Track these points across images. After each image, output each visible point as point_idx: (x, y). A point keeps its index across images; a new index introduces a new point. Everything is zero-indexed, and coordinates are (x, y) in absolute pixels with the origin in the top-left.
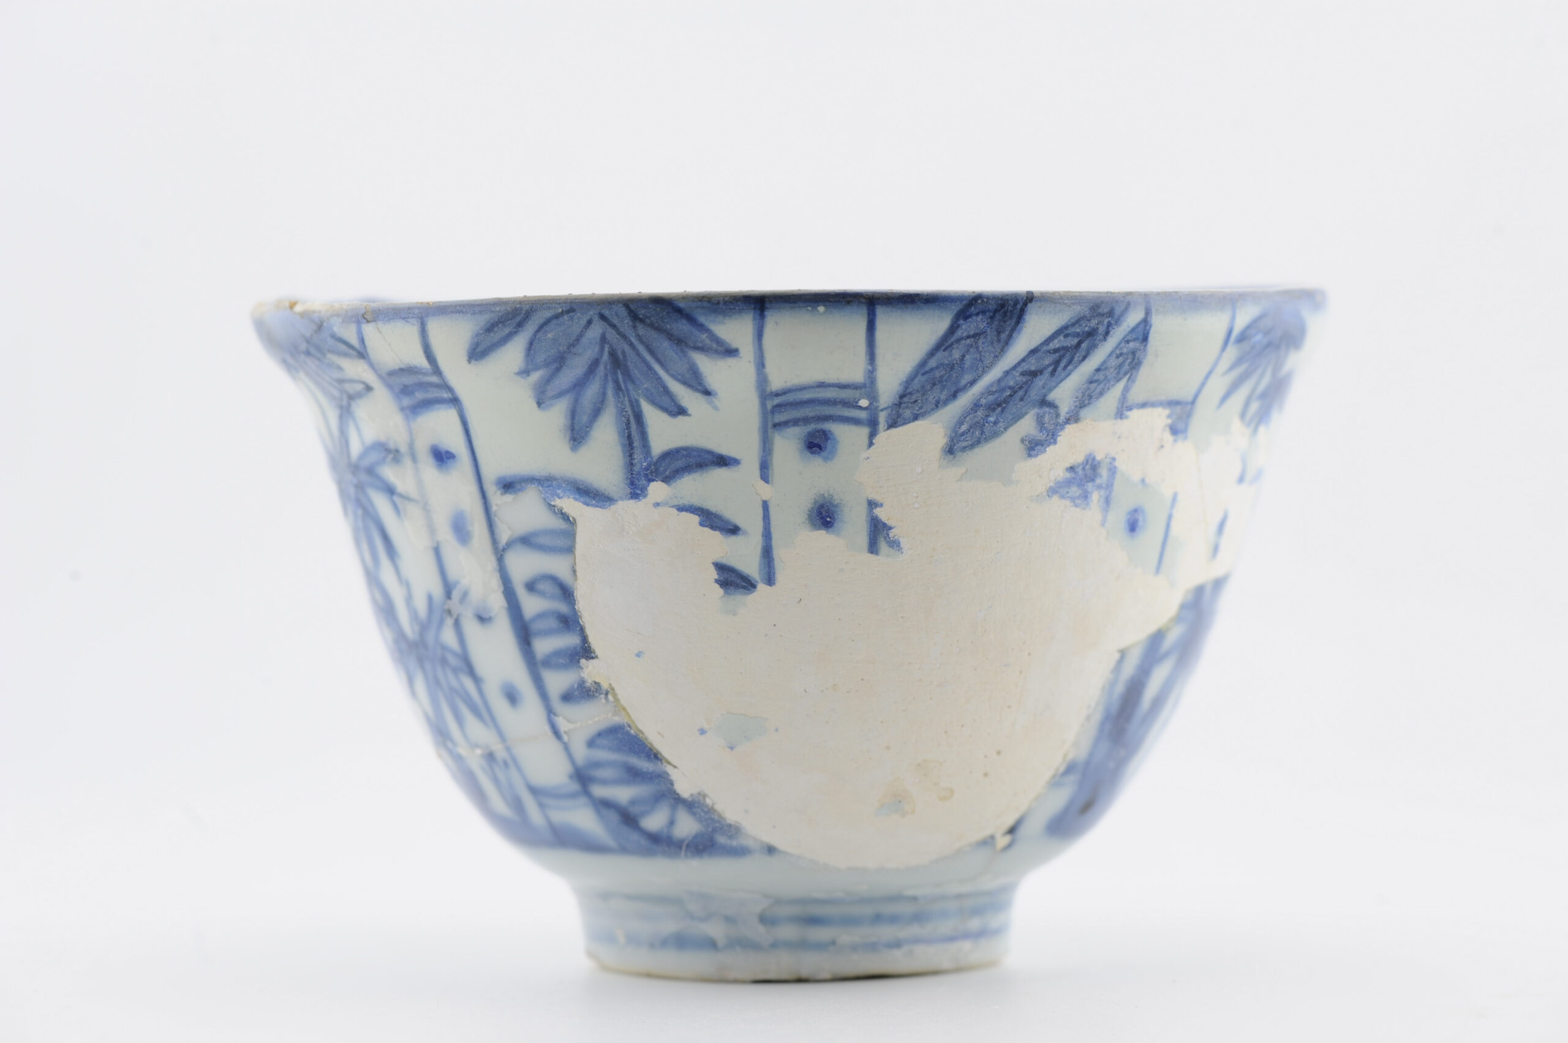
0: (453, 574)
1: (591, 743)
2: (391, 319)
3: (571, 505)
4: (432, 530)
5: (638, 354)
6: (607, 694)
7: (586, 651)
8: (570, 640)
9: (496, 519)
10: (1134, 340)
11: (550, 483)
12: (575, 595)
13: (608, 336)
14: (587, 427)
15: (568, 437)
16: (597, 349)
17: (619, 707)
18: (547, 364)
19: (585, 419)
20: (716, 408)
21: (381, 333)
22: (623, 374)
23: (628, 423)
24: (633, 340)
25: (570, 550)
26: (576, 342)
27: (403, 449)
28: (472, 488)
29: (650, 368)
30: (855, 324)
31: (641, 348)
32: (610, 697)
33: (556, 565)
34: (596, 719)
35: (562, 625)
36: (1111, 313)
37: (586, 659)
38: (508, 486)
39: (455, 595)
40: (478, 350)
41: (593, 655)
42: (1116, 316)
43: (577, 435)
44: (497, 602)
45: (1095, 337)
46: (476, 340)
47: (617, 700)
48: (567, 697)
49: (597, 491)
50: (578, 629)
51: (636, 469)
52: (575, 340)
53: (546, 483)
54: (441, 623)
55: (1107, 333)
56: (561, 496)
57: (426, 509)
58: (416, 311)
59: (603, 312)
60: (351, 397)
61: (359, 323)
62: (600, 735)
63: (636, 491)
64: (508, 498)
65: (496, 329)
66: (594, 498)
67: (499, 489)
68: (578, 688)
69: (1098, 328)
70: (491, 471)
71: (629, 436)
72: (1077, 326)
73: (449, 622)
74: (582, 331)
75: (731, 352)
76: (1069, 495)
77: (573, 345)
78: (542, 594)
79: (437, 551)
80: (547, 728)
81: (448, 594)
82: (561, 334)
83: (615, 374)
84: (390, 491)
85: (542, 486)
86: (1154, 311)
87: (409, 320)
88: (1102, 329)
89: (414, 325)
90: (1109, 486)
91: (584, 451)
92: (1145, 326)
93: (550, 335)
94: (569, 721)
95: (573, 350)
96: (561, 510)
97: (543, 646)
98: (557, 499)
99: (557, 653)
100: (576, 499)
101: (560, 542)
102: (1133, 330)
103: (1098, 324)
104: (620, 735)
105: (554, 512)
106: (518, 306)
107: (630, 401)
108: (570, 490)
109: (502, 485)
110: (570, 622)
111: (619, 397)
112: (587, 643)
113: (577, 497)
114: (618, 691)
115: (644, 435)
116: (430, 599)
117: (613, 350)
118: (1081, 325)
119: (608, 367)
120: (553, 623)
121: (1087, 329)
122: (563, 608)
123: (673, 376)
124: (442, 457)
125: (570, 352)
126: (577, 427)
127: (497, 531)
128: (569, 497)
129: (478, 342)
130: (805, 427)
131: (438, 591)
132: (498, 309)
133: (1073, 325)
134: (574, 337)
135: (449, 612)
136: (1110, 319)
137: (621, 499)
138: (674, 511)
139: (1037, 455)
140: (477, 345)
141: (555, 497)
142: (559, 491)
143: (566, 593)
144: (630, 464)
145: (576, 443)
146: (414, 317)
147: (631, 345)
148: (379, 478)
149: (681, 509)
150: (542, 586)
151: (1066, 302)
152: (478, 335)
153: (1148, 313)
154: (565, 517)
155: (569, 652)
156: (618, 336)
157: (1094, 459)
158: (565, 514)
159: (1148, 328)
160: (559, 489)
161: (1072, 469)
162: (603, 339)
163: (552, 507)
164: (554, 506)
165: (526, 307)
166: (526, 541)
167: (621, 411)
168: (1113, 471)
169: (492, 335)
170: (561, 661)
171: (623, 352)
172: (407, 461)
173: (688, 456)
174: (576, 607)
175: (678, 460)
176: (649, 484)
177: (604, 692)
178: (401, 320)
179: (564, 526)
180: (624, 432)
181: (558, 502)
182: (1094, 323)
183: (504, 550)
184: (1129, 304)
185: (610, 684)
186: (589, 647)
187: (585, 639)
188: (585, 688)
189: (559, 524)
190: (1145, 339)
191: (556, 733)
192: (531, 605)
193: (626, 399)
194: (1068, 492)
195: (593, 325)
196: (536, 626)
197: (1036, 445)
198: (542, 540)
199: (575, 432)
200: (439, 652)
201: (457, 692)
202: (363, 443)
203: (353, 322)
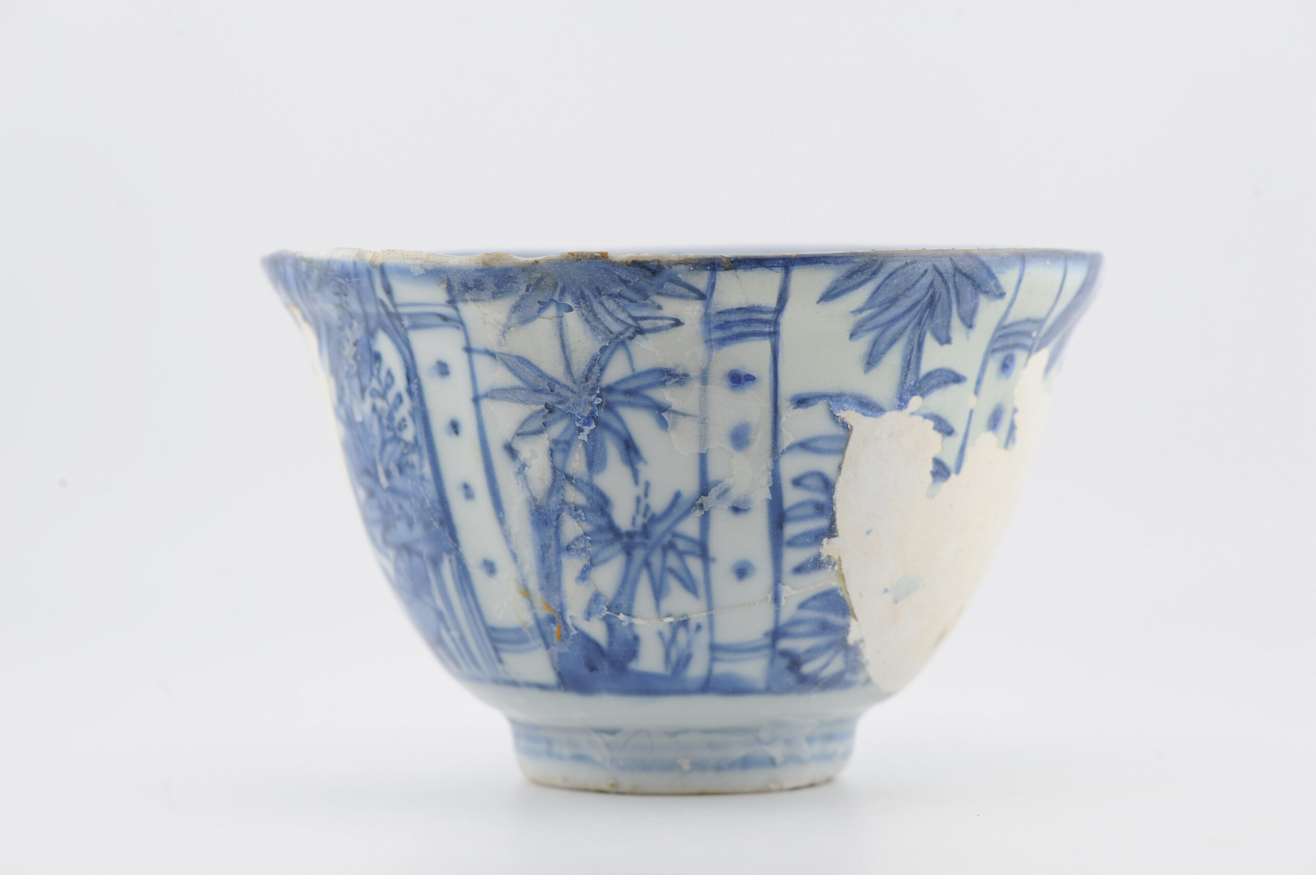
0: (714, 473)
1: (802, 606)
2: (753, 268)
3: (851, 415)
4: (703, 439)
5: (949, 297)
6: (834, 565)
7: (831, 532)
8: (821, 523)
9: (783, 428)
11: (839, 398)
12: (835, 487)
13: (935, 283)
14: (882, 354)
15: (865, 362)
16: (924, 292)
17: (839, 575)
18: (882, 304)
19: (882, 347)
20: (969, 338)
21: (737, 279)
22: (930, 312)
23: (912, 351)
24: (951, 285)
25: (842, 451)
26: (912, 287)
27: (694, 372)
28: (767, 405)
29: (950, 307)
30: (1059, 274)
31: (952, 291)
32: (836, 568)
33: (826, 464)
34: (818, 585)
35: (818, 512)
37: (829, 538)
38: (801, 401)
39: (713, 493)
40: (833, 293)
41: (835, 534)
43: (872, 360)
44: (761, 496)
46: (835, 285)
47: (840, 569)
48: (799, 570)
49: (875, 404)
50: (830, 514)
51: (906, 387)
52: (912, 285)
53: (834, 399)
54: (687, 513)
56: (846, 408)
57: (703, 422)
58: (781, 262)
59: (936, 263)
60: (640, 331)
61: (717, 271)
62: (814, 598)
63: (902, 402)
64: (800, 411)
65: (855, 276)
66: (871, 410)
67: (793, 404)
68: (813, 561)
70: (789, 389)
71: (909, 361)
73: (698, 513)
74: (919, 278)
75: (1000, 295)
77: (908, 289)
78: (808, 488)
79: (703, 459)
80: (770, 596)
81: (704, 492)
82: (903, 280)
83: (924, 312)
84: (659, 410)
85: (832, 401)
87: (774, 268)
89: (778, 272)
91: (874, 372)
93: (895, 282)
94: (794, 589)
95: (907, 293)
96: (843, 420)
97: (791, 530)
98: (842, 411)
99: (804, 535)
100: (857, 411)
101: (835, 445)
104: (831, 598)
105: (837, 422)
106: (875, 258)
107: (921, 333)
108: (854, 404)
109: (796, 401)
110: (825, 509)
111: (914, 330)
112: (834, 525)
113: (859, 409)
114: (843, 563)
115: (919, 359)
116: (678, 496)
117: (934, 294)
119: (924, 306)
120: (810, 510)
122: (821, 497)
123: (960, 315)
124: (738, 379)
125: (903, 295)
126: (874, 354)
127: (780, 438)
128: (852, 409)
129: (836, 286)
130: (1006, 352)
131: (690, 489)
132: (858, 260)
134: (912, 283)
135: (701, 506)
137: (891, 410)
138: (921, 418)
140: (835, 288)
141: (841, 410)
142: (845, 405)
143: (828, 486)
144: (902, 383)
145: (870, 366)
146: (778, 266)
147: (948, 290)
148: (646, 397)
149: (926, 417)
150: (808, 482)
152: (837, 281)
154: (846, 427)
155: (817, 533)
156: (942, 283)
158: (845, 423)
160: (845, 403)
162: (931, 285)
163: (834, 417)
164: (838, 417)
165: (880, 259)
166: (804, 446)
167: (910, 341)
169: (850, 281)
170: (807, 540)
171: (940, 295)
172: (695, 384)
173: (940, 376)
174: (834, 496)
175: (934, 378)
176: (911, 397)
177: (833, 563)
178: (765, 268)
179: (842, 433)
180: (907, 357)
181: (841, 414)
183: (783, 452)
185: (840, 557)
186: (835, 528)
187: (833, 521)
188: (819, 561)
189: (841, 432)
191: (776, 599)
192: (792, 496)
193: (919, 332)
195: (928, 273)
196: (790, 514)
198: (820, 444)
199: (871, 358)
200: (668, 538)
201: (672, 571)
202: (633, 370)
203: (708, 270)
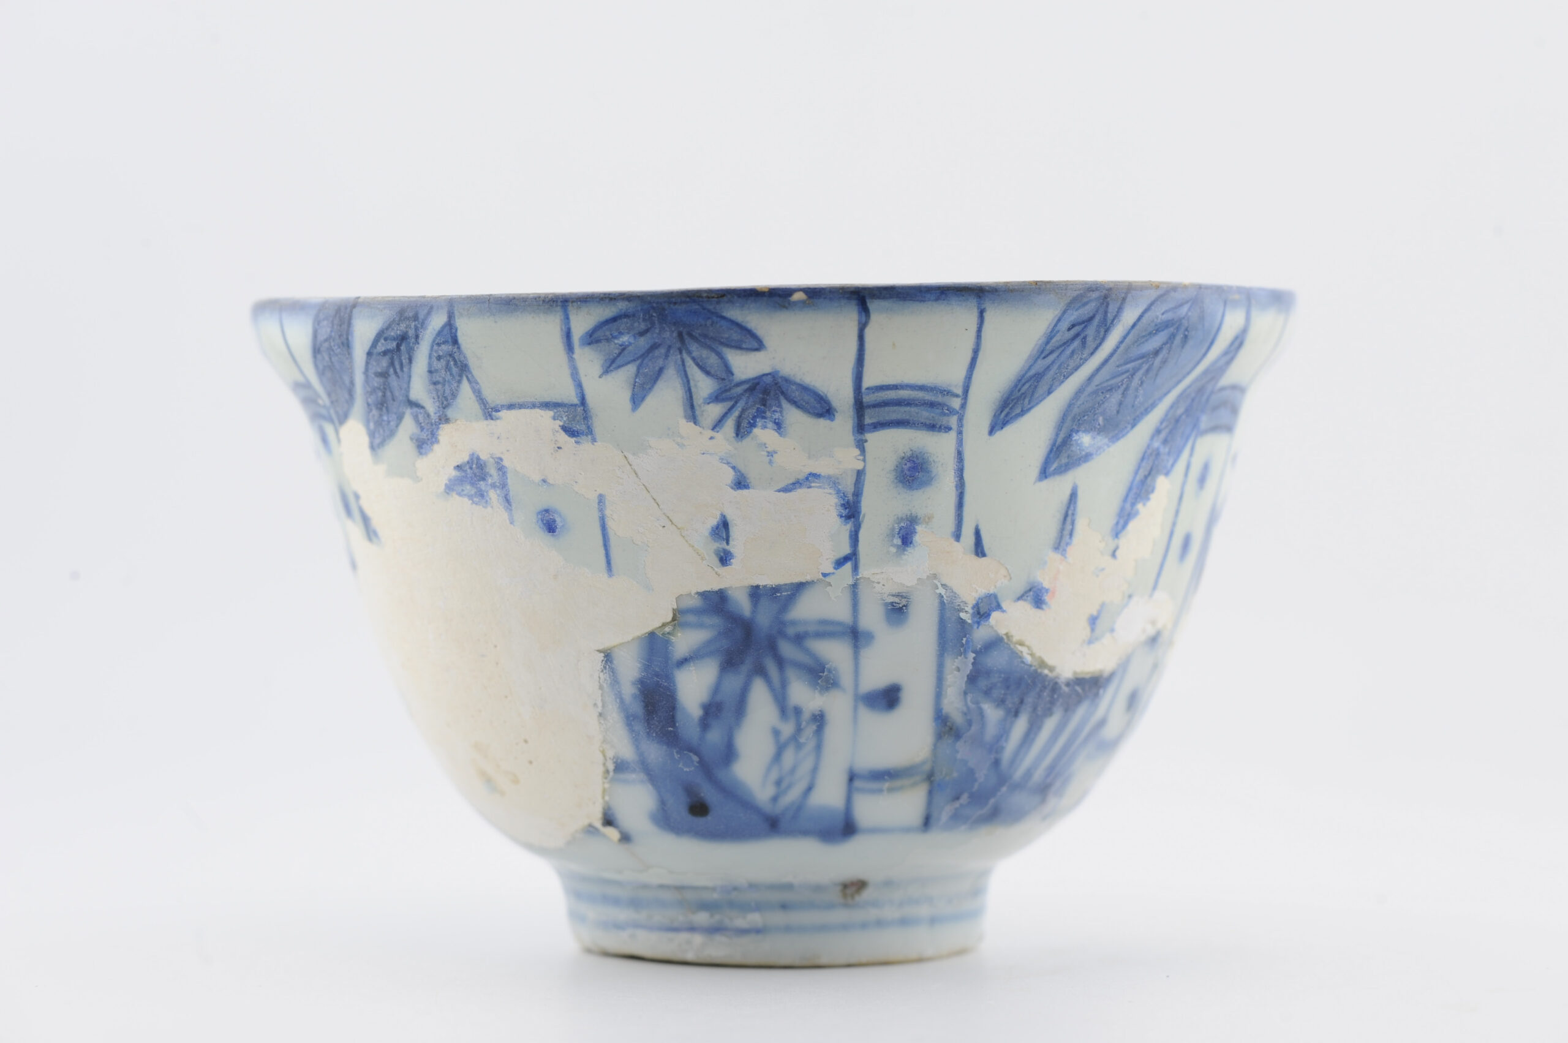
10: (444, 343)
36: (416, 318)
42: (420, 320)
45: (408, 340)
55: (417, 337)
69: (407, 332)
72: (390, 329)
76: (465, 493)
86: (456, 314)
88: (411, 333)
90: (504, 486)
92: (451, 329)
102: (439, 333)
103: (406, 328)
118: (393, 329)
121: (398, 332)
133: (387, 329)
136: (417, 322)
139: (426, 454)
151: (379, 306)
153: (451, 316)
157: (478, 458)
159: (454, 331)
161: (458, 467)
168: (501, 469)
182: (403, 326)
184: (432, 308)
190: (455, 341)
194: (463, 490)
197: (423, 444)
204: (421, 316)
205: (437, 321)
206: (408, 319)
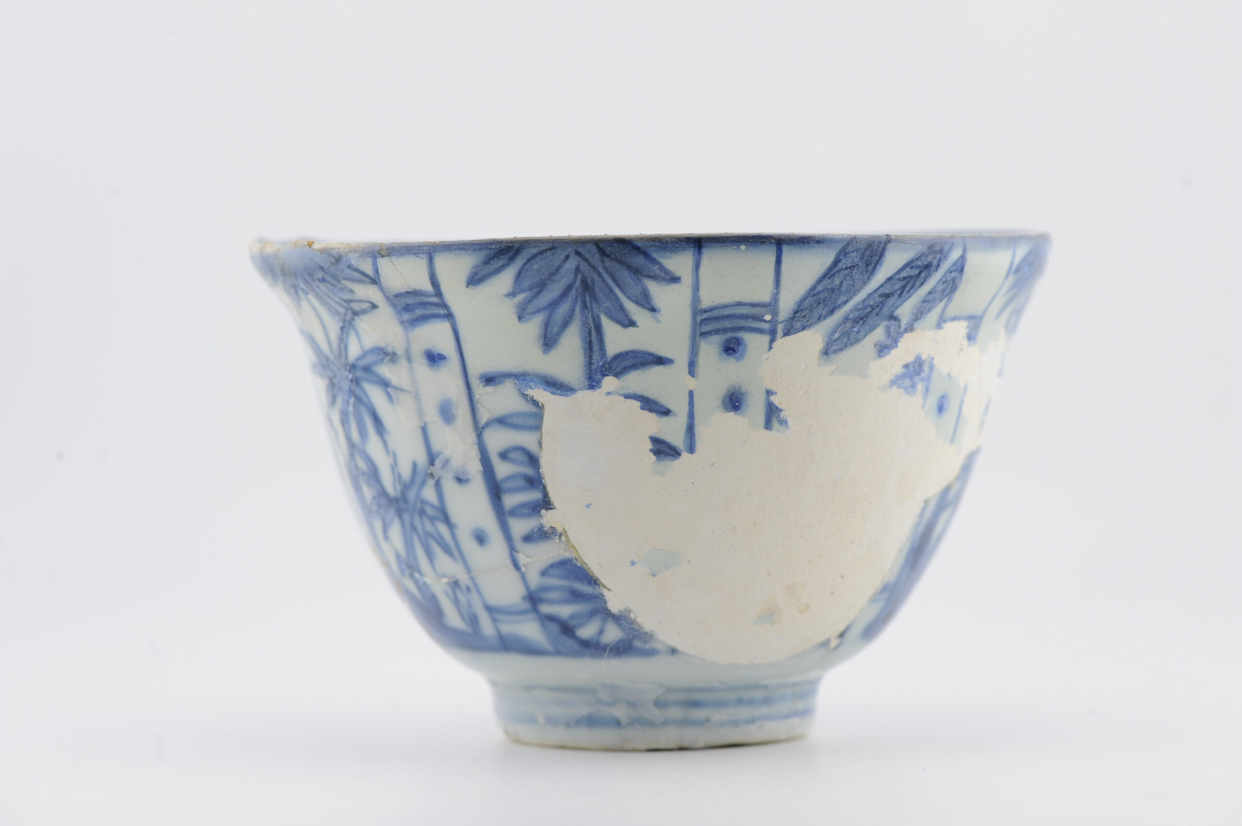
0: (436, 446)
1: (544, 573)
2: (403, 254)
3: (540, 394)
4: (421, 413)
5: (604, 281)
6: (560, 536)
7: (546, 504)
8: (534, 496)
9: (478, 405)
10: (955, 271)
11: (524, 377)
12: (540, 462)
13: (581, 267)
14: (557, 336)
15: (541, 343)
16: (572, 277)
17: (569, 545)
18: (530, 288)
19: (556, 329)
20: (658, 321)
21: (394, 265)
22: (590, 296)
23: (590, 333)
24: (601, 270)
25: (538, 428)
26: (556, 272)
27: (400, 352)
28: (461, 382)
29: (612, 291)
30: (766, 258)
31: (606, 276)
32: (563, 538)
33: (527, 440)
34: (550, 555)
35: (528, 484)
36: (941, 251)
37: (546, 510)
38: (490, 380)
39: (438, 462)
40: (476, 278)
41: (551, 506)
42: (944, 253)
43: (548, 342)
44: (475, 468)
45: (930, 269)
46: (475, 270)
47: (568, 540)
48: (528, 538)
49: (562, 384)
50: (541, 487)
51: (594, 367)
52: (555, 270)
53: (521, 378)
54: (423, 483)
55: (938, 266)
56: (532, 387)
57: (417, 397)
58: (425, 248)
59: (578, 249)
60: (355, 313)
61: (374, 257)
62: (552, 566)
63: (593, 383)
64: (490, 389)
65: (492, 262)
66: (560, 389)
67: (482, 382)
68: (537, 532)
69: (932, 262)
70: (476, 368)
71: (590, 343)
72: (919, 260)
73: (431, 483)
74: (561, 264)
75: (675, 279)
76: (903, 385)
77: (552, 274)
78: (513, 461)
79: (424, 430)
80: (509, 562)
81: (432, 462)
82: (544, 266)
83: (584, 295)
84: (385, 384)
85: (518, 380)
86: (968, 248)
87: (419, 255)
88: (935, 263)
89: (423, 259)
90: (929, 379)
91: (554, 354)
92: (963, 260)
93: (535, 267)
94: (528, 557)
95: (553, 278)
96: (532, 398)
97: (510, 501)
98: (529, 390)
99: (522, 506)
100: (545, 390)
101: (530, 422)
102: (955, 264)
103: (933, 259)
104: (568, 567)
105: (527, 399)
106: (511, 245)
107: (593, 316)
108: (540, 383)
109: (484, 380)
110: (535, 482)
111: (585, 314)
112: (547, 498)
113: (546, 388)
114: (569, 534)
115: (601, 341)
116: (415, 465)
117: (584, 278)
118: (921, 260)
119: (579, 290)
120: (521, 483)
121: (925, 262)
122: (529, 471)
123: (629, 298)
124: (434, 358)
125: (550, 280)
126: (549, 336)
127: (478, 414)
128: (539, 388)
129: (477, 272)
130: (724, 336)
131: (422, 459)
132: (494, 247)
133: (917, 259)
134: (555, 268)
135: (432, 475)
136: (940, 255)
137: (581, 389)
138: (622, 398)
139: (884, 356)
140: (476, 274)
141: (528, 388)
142: (531, 384)
143: (533, 460)
144: (590, 363)
145: (547, 348)
146: (423, 253)
147: (599, 274)
148: (375, 374)
149: (627, 397)
150: (513, 455)
151: (913, 242)
152: (476, 266)
153: (965, 251)
154: (535, 403)
155: (532, 504)
156: (589, 268)
157: (920, 359)
158: (535, 401)
159: (964, 262)
160: (532, 382)
161: (906, 366)
162: (577, 270)
163: (525, 396)
164: (527, 395)
165: (517, 246)
166: (502, 421)
167: (585, 324)
168: (932, 367)
169: (488, 266)
170: (525, 511)
171: (592, 280)
172: (403, 362)
173: (634, 357)
174: (540, 470)
175: (626, 360)
176: (603, 378)
177: (559, 534)
178: (412, 255)
179: (534, 410)
180: (586, 339)
181: (530, 392)
182: (930, 258)
183: (483, 428)
184: (953, 244)
185: (564, 528)
186: (549, 500)
187: (546, 495)
188: (543, 531)
189: (531, 408)
190: (962, 270)
191: (516, 565)
192: (502, 470)
193: (590, 314)
194: (903, 384)
195: (570, 259)
196: (505, 485)
197: (884, 348)
198: (515, 421)
199: (547, 339)
200: (419, 505)
201: (431, 535)
202: (362, 348)
203: (370, 257)
204: (946, 250)
205: (955, 255)
206: (935, 252)
